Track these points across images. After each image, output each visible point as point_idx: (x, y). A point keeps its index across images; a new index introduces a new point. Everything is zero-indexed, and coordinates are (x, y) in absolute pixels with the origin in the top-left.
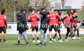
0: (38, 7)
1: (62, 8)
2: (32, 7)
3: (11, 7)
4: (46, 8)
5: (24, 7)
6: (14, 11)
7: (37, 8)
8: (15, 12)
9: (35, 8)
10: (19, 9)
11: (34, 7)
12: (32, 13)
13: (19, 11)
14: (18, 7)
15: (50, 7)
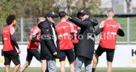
0: (73, 8)
1: (125, 12)
2: (61, 8)
3: (13, 8)
4: (91, 11)
5: (43, 9)
6: (20, 18)
7: (71, 10)
8: (22, 20)
9: (66, 11)
10: (31, 13)
11: (65, 8)
12: (62, 22)
13: (32, 16)
14: (30, 9)
15: (101, 10)
